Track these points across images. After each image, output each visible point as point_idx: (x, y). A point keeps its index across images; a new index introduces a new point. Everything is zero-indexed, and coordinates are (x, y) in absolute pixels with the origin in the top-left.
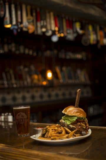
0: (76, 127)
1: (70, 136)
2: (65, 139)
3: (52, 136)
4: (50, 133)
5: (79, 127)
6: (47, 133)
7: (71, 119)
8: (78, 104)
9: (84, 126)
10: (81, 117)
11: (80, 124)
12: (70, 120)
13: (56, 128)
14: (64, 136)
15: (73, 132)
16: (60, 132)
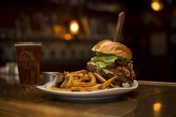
0: (115, 74)
1: (105, 87)
2: (95, 91)
3: (73, 86)
4: (70, 82)
5: (120, 74)
6: (65, 81)
7: (106, 59)
8: (119, 36)
9: (128, 73)
10: (124, 56)
11: (121, 68)
12: (105, 61)
13: (81, 75)
14: (93, 86)
15: (110, 80)
16: (87, 79)
